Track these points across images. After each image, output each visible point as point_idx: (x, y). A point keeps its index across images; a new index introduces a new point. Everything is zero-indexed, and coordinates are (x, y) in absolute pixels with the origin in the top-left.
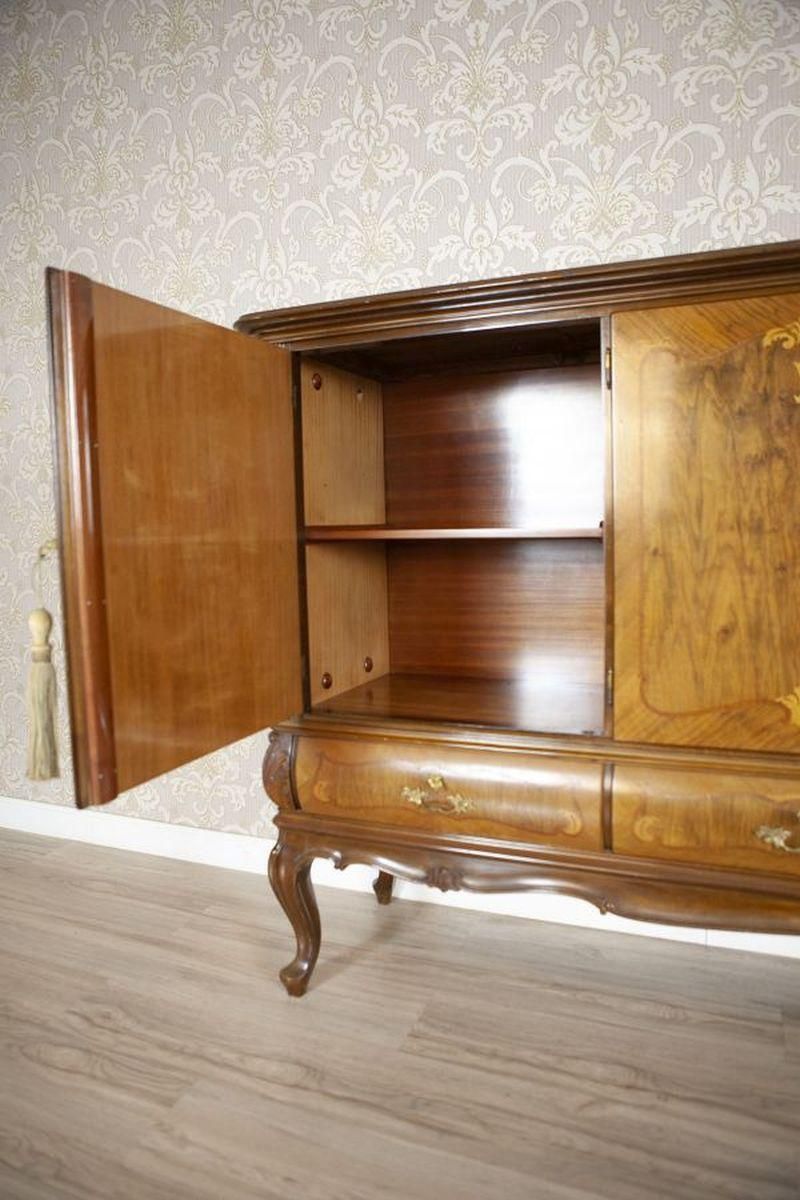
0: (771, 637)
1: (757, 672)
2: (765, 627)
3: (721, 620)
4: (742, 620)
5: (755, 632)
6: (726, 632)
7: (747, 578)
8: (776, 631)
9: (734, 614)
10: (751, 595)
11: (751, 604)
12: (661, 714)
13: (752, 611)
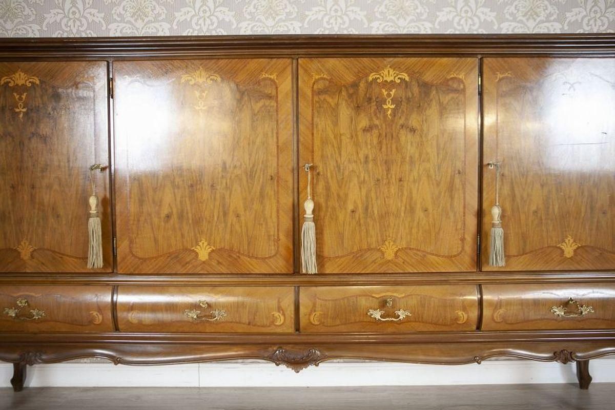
0: (188, 219)
1: (183, 236)
2: (185, 214)
3: (165, 211)
4: (175, 211)
5: (181, 216)
6: (168, 217)
7: (176, 191)
8: (190, 215)
9: (171, 208)
10: (178, 199)
11: (178, 202)
12: (140, 259)
13: (179, 207)
